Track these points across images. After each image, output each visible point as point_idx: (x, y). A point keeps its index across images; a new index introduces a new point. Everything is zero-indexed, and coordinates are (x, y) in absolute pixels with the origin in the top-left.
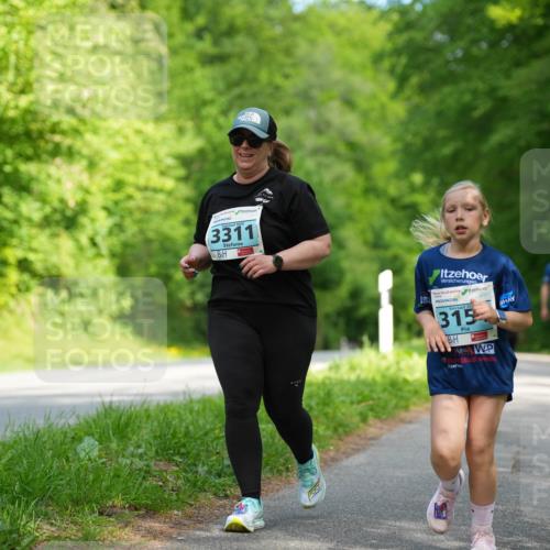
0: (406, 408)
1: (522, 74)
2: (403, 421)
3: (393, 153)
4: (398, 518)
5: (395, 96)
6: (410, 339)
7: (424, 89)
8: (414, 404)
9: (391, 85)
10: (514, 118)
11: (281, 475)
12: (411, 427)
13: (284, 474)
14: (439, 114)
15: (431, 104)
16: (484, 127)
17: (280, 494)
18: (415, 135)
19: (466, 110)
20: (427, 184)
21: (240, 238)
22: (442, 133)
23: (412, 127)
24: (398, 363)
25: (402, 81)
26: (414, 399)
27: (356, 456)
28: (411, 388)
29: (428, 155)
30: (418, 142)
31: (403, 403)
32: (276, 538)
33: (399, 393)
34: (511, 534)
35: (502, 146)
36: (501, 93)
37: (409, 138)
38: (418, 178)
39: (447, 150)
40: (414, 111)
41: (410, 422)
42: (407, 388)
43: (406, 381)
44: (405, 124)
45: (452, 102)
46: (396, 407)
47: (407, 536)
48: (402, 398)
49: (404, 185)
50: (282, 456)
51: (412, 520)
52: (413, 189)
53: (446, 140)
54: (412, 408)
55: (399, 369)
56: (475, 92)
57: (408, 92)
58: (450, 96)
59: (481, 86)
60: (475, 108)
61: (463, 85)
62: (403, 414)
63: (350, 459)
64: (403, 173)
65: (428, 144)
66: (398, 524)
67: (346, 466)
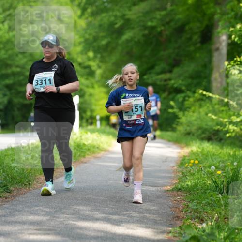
0: (84, 157)
1: (136, 9)
2: (82, 162)
3: (80, 43)
4: (78, 205)
5: (80, 17)
6: (87, 126)
7: (93, 14)
8: (88, 155)
9: (79, 12)
10: (133, 28)
11: (26, 187)
12: (86, 164)
13: (28, 186)
14: (100, 26)
15: (97, 21)
16: (120, 32)
17: (25, 195)
18: (90, 34)
19: (112, 24)
20: (95, 57)
21: (46, 83)
22: (101, 34)
23: (88, 31)
24: (81, 136)
25: (84, 10)
26: (88, 153)
27: (61, 178)
28: (87, 148)
29: (95, 44)
30: (91, 38)
31: (83, 154)
32: (23, 215)
33: (81, 150)
34: (127, 211)
35: (128, 41)
36: (127, 17)
37: (87, 36)
38: (91, 54)
39: (104, 42)
40: (89, 24)
41: (86, 163)
42: (85, 148)
43: (84, 144)
44: (85, 30)
45: (106, 20)
46: (79, 156)
47: (82, 213)
48: (82, 152)
49: (85, 57)
50: (27, 178)
51: (84, 205)
52: (89, 59)
53: (104, 37)
54: (87, 156)
55: (81, 140)
56: (116, 16)
57: (86, 16)
58: (105, 18)
59: (118, 14)
60: (116, 24)
61: (111, 13)
62: (83, 159)
63: (58, 180)
64: (85, 51)
65: (96, 39)
66: (78, 207)
67: (57, 183)
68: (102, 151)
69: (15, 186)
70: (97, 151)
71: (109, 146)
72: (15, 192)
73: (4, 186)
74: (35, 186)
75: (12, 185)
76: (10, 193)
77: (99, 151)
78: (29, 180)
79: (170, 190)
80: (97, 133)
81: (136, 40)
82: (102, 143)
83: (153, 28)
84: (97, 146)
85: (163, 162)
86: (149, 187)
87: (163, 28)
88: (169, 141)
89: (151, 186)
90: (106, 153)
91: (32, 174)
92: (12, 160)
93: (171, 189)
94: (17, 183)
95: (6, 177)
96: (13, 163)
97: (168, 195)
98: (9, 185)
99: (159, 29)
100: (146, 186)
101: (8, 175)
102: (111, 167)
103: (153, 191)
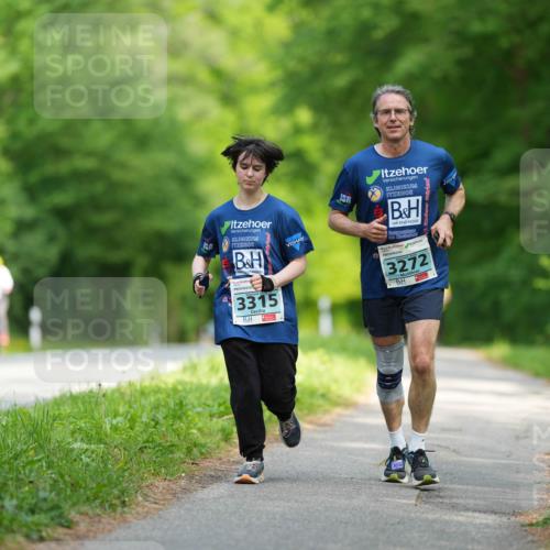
3: (273, 84)
5: (272, 7)
10: (426, 40)
11: (114, 511)
13: (119, 509)
14: (331, 33)
15: (321, 20)
17: (114, 535)
18: (302, 60)
19: (364, 29)
20: (314, 128)
22: (339, 58)
23: (296, 51)
29: (316, 87)
36: (410, 7)
37: (292, 65)
38: (304, 116)
39: (341, 81)
40: (298, 28)
45: (347, 18)
49: (285, 124)
50: (116, 486)
53: (340, 68)
56: (376, 7)
60: (375, 27)
63: (206, 491)
64: (286, 107)
65: (318, 72)
67: (202, 499)
68: (336, 404)
69: (85, 508)
70: (320, 406)
71: (359, 390)
72: (83, 527)
73: (52, 509)
74: (140, 509)
75: (74, 505)
76: (68, 527)
77: (327, 407)
78: (123, 492)
79: (537, 524)
80: (321, 352)
81: (436, 73)
82: (336, 381)
83: (486, 39)
84: (321, 391)
85: (517, 438)
86: (477, 514)
87: (516, 39)
88: (537, 375)
89: (480, 512)
90: (348, 412)
91: (131, 474)
92: (73, 433)
93: (541, 519)
94: (88, 498)
95: (55, 481)
96: (76, 441)
97: (530, 538)
98: (66, 506)
99: (504, 43)
100: (467, 510)
101: (62, 476)
102: (362, 452)
103: (487, 526)
